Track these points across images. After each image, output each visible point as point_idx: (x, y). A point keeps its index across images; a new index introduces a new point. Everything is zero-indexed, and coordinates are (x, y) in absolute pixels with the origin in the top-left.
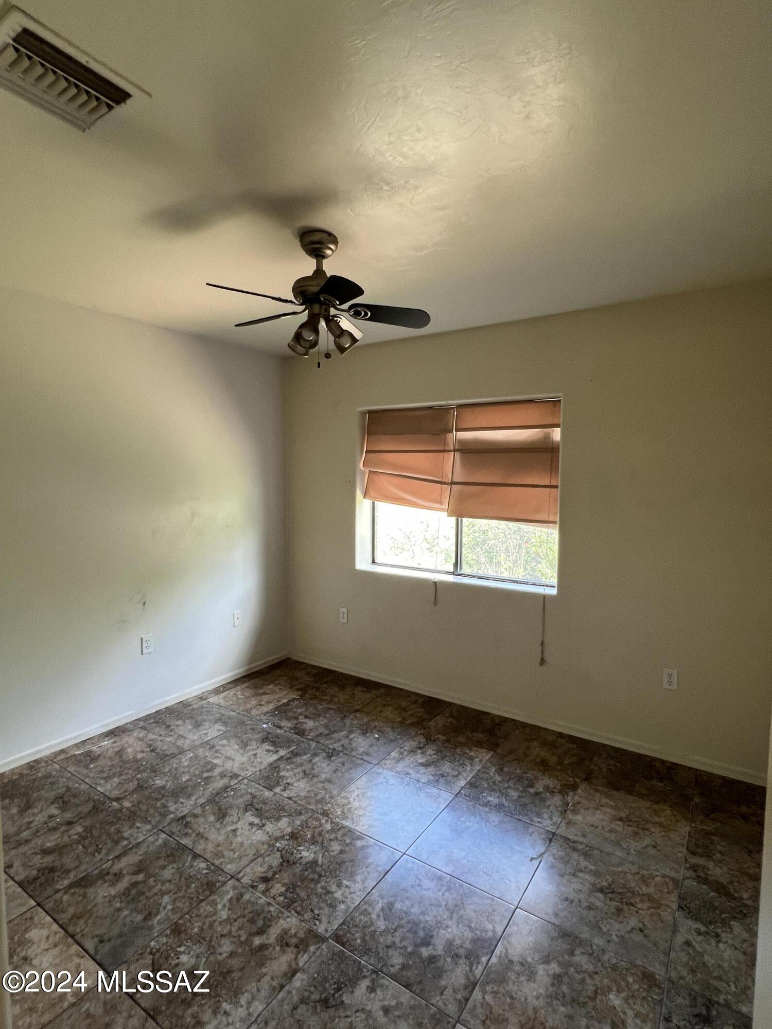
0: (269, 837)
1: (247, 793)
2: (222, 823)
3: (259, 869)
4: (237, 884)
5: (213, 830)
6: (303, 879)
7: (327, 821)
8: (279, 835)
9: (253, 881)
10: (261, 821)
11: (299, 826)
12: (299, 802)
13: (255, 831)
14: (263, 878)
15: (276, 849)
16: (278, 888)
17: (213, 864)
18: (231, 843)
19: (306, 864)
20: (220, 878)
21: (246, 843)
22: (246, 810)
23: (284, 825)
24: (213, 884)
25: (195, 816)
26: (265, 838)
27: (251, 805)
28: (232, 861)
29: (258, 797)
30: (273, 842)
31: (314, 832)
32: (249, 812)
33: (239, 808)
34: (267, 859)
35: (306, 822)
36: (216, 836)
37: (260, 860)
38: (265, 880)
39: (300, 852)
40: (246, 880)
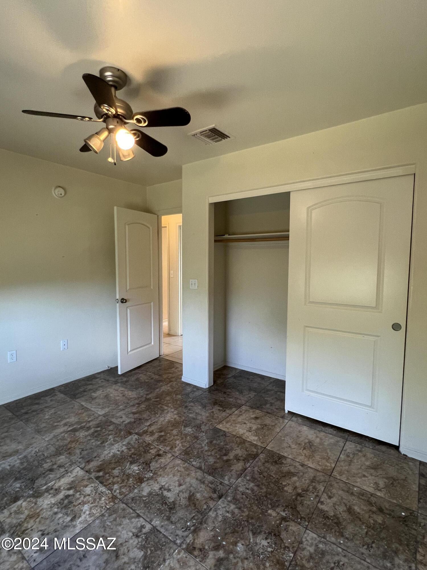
0: (157, 480)
1: (175, 523)
2: (190, 492)
3: (162, 460)
4: (174, 454)
5: (194, 485)
6: (140, 455)
7: (115, 491)
8: (150, 481)
9: (166, 455)
10: (162, 493)
11: (136, 488)
12: (131, 511)
13: (166, 484)
14: (160, 456)
15: (153, 472)
16: (153, 452)
17: (188, 463)
18: (181, 476)
19: (137, 462)
20: (183, 457)
21: (171, 476)
22: (174, 503)
23: (146, 489)
24: (185, 454)
25: (211, 498)
26: (159, 479)
27: (171, 509)
28: (178, 465)
29: (165, 518)
30: (154, 476)
31: (126, 482)
32: (171, 501)
33: (180, 506)
34: (159, 466)
35: (130, 491)
36: (191, 481)
37: (162, 466)
38: (159, 455)
39: (139, 470)
40: (169, 455)
